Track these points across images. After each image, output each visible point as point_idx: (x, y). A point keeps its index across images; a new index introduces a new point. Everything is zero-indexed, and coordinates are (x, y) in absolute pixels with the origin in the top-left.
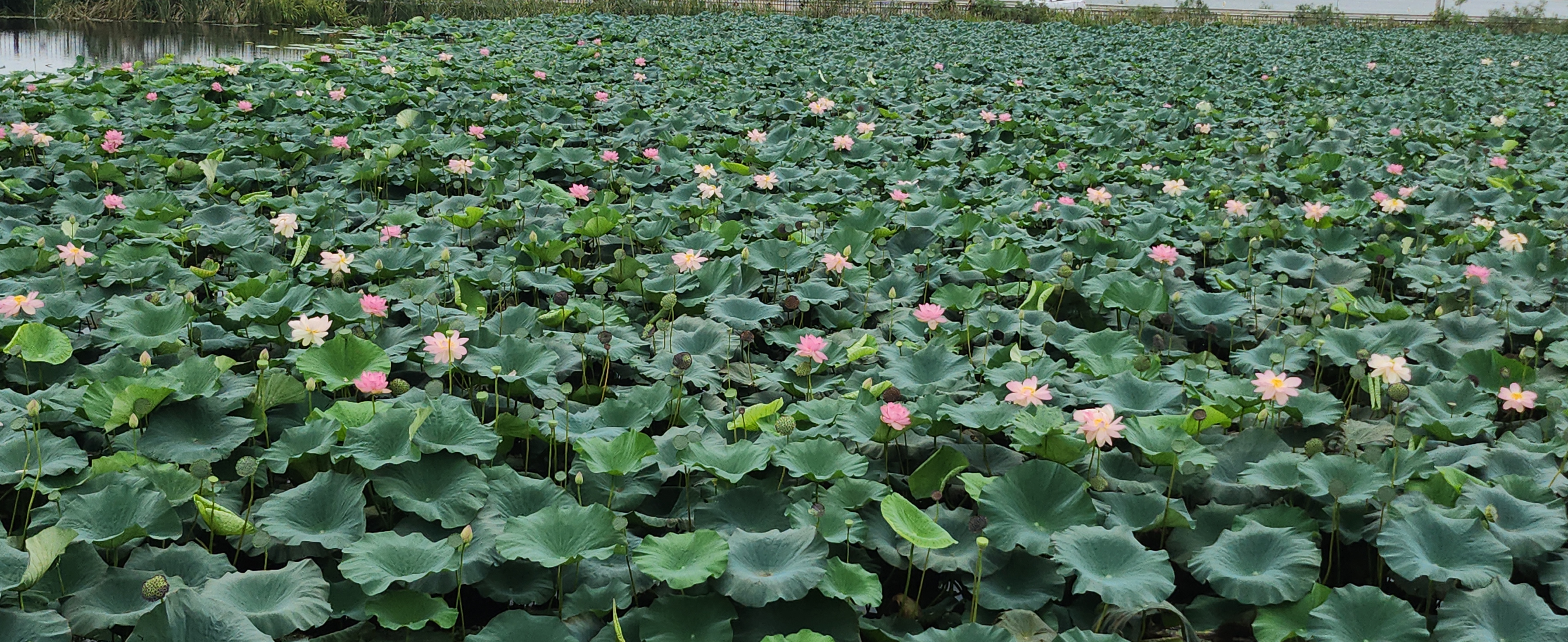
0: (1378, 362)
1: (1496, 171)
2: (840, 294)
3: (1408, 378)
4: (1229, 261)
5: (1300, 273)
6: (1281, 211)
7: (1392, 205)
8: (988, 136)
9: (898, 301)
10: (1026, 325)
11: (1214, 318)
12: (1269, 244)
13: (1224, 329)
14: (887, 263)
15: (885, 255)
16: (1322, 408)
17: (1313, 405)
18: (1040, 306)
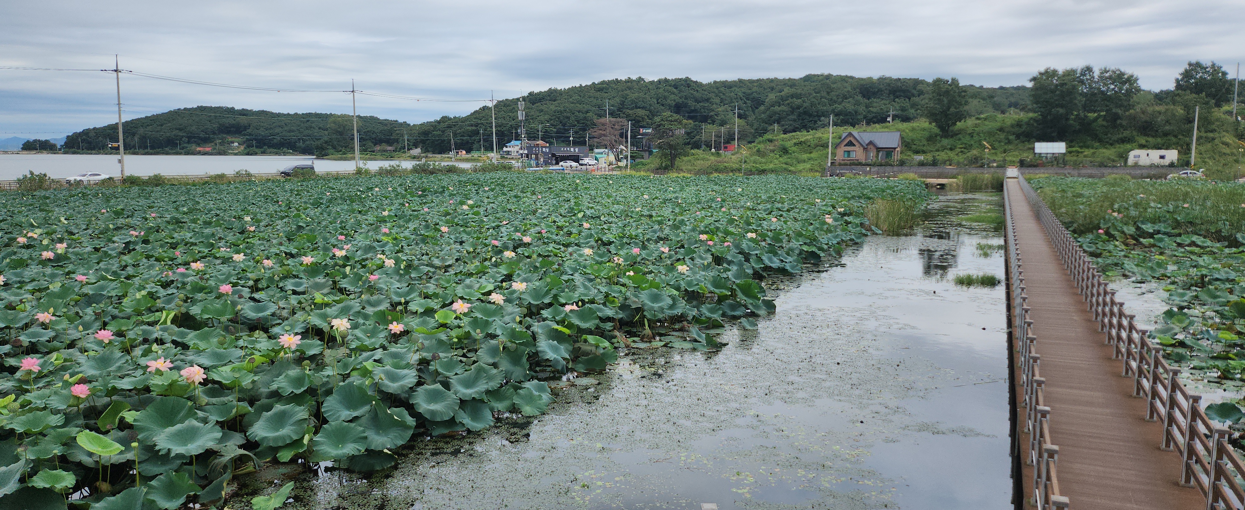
0: (336, 322)
1: (385, 234)
2: (51, 334)
3: (349, 327)
4: (266, 288)
5: (300, 289)
6: (290, 261)
7: (340, 253)
8: (136, 243)
9: (87, 332)
10: (161, 333)
11: (260, 315)
12: (285, 278)
13: (266, 319)
14: (77, 313)
15: (77, 309)
16: (315, 347)
17: (310, 346)
18: (169, 322)
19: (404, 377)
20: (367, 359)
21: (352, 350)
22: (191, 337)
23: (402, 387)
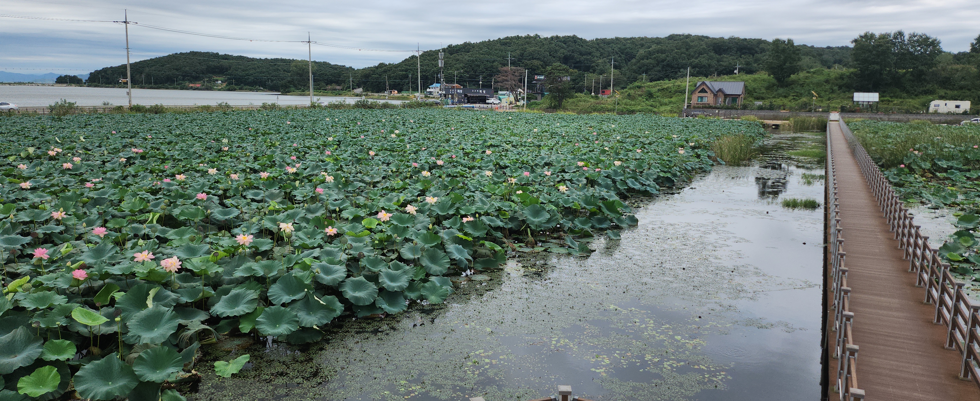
0: (283, 226)
1: (329, 156)
2: (62, 228)
3: (294, 229)
4: (233, 196)
5: (258, 198)
6: (252, 176)
7: (292, 170)
8: (135, 158)
9: (90, 228)
10: (148, 230)
11: (227, 217)
12: (247, 189)
13: (230, 221)
14: (85, 213)
15: (85, 210)
16: (266, 244)
17: (263, 244)
18: (155, 222)
19: (336, 271)
20: (308, 256)
21: (295, 248)
22: (171, 233)
23: (334, 279)
